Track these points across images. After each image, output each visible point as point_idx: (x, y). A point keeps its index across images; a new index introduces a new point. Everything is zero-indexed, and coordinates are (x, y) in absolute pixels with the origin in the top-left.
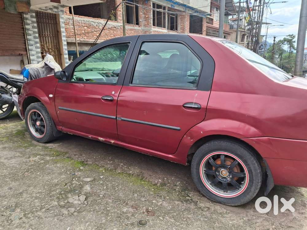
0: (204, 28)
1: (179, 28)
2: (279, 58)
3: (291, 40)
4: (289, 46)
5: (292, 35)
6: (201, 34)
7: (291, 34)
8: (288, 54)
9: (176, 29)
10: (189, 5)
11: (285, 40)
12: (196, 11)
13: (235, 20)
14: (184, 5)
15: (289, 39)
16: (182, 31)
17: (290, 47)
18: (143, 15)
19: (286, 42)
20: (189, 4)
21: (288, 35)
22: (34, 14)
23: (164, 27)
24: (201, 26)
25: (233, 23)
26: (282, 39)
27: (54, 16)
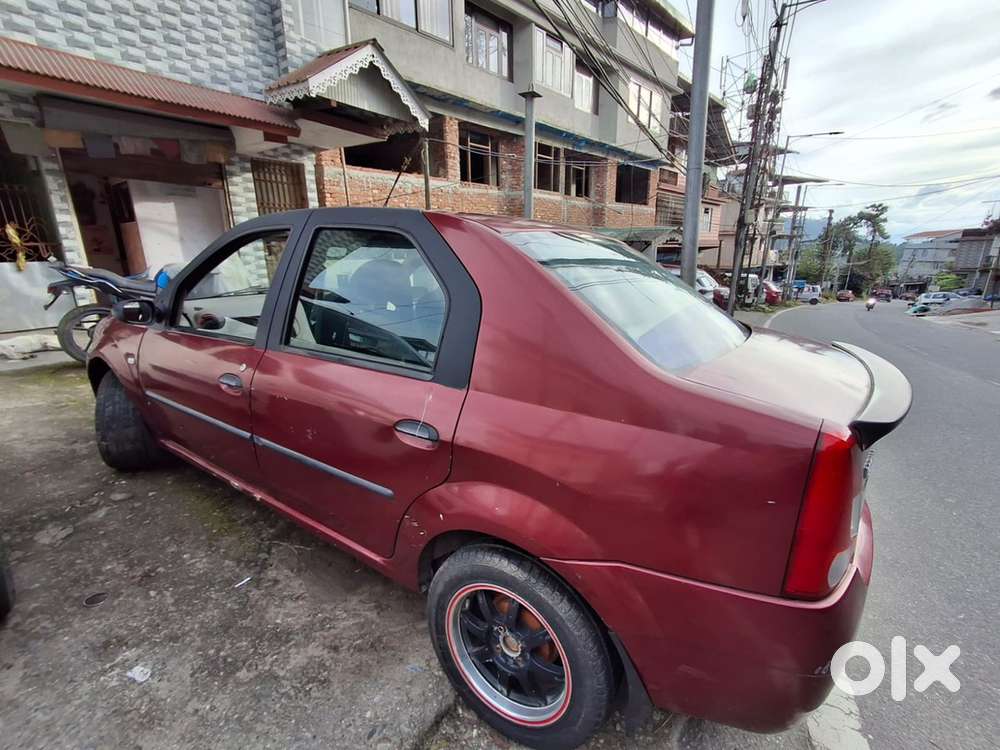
0: (652, 192)
1: (592, 192)
2: (843, 256)
3: (877, 216)
4: (871, 229)
5: (880, 205)
6: (645, 204)
7: (877, 204)
8: (868, 246)
9: (587, 194)
10: (614, 145)
11: (861, 216)
12: (634, 157)
13: (740, 175)
14: (601, 146)
15: (871, 215)
16: (598, 198)
17: (875, 231)
18: (509, 167)
19: (864, 221)
20: (615, 142)
21: (869, 205)
22: (248, 165)
23: (556, 189)
24: (646, 188)
25: (735, 182)
26: (854, 213)
27: (295, 169)
